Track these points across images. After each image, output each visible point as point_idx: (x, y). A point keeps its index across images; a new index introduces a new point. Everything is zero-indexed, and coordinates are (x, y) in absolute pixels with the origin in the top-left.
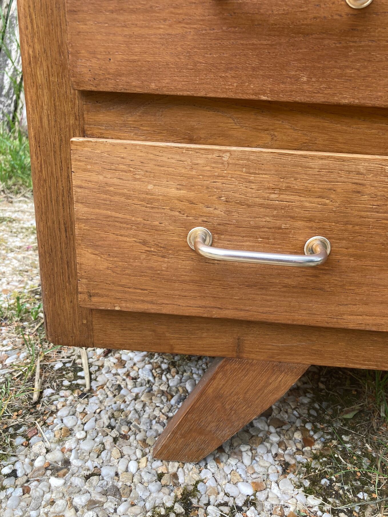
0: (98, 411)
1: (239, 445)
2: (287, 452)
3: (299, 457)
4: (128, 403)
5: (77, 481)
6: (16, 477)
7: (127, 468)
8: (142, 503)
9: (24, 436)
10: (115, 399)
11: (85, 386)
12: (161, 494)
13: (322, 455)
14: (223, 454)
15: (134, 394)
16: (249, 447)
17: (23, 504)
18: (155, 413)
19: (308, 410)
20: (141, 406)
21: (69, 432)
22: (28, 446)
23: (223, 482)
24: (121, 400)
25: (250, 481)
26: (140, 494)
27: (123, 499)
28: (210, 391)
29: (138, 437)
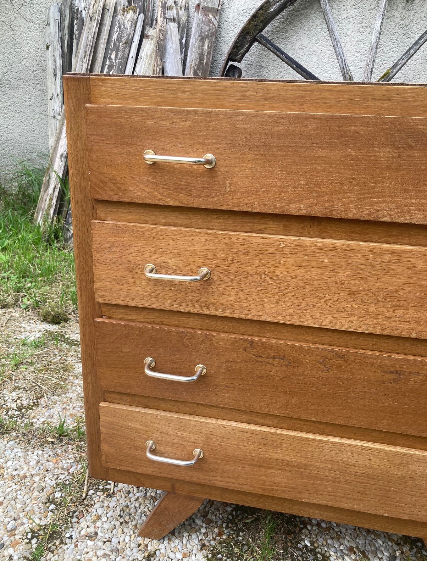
0: (115, 506)
1: (183, 533)
2: (207, 539)
3: (213, 543)
4: (132, 502)
5: (100, 544)
6: (72, 539)
7: (125, 539)
8: (128, 557)
9: (77, 518)
10: (125, 499)
11: (110, 489)
12: (138, 554)
13: (224, 542)
14: (174, 536)
15: (136, 497)
16: (188, 534)
17: (74, 552)
18: (145, 509)
19: (228, 516)
20: (139, 505)
21: (99, 517)
22: (78, 523)
23: (169, 551)
24: (129, 500)
25: (182, 552)
26: (128, 553)
27: (120, 554)
28: (162, 505)
29: (133, 523)
